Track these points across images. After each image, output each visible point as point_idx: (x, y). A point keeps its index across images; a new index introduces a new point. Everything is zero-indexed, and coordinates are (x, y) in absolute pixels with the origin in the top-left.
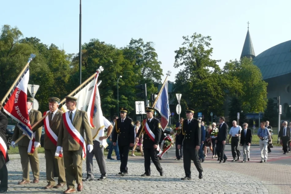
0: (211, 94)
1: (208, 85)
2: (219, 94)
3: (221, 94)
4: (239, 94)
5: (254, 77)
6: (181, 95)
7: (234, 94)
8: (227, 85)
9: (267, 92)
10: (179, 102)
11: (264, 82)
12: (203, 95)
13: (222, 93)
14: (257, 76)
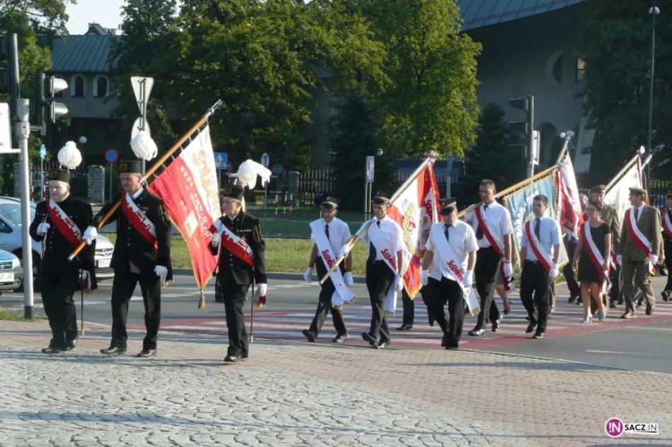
0: (262, 81)
1: (250, 45)
2: (291, 83)
3: (300, 84)
4: (373, 85)
5: (430, 18)
6: (150, 82)
7: (354, 82)
8: (325, 48)
9: (478, 77)
10: (143, 109)
11: (468, 38)
12: (231, 84)
13: (305, 76)
14: (439, 17)
